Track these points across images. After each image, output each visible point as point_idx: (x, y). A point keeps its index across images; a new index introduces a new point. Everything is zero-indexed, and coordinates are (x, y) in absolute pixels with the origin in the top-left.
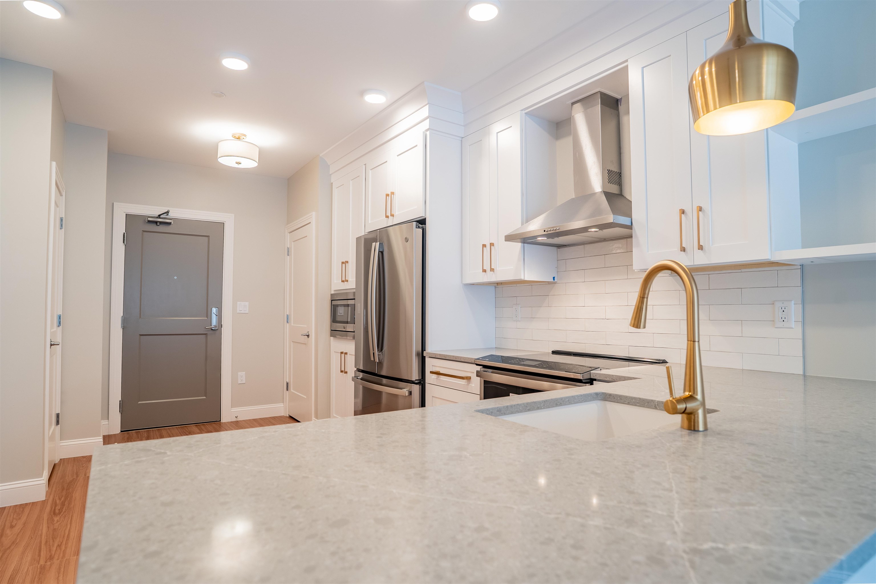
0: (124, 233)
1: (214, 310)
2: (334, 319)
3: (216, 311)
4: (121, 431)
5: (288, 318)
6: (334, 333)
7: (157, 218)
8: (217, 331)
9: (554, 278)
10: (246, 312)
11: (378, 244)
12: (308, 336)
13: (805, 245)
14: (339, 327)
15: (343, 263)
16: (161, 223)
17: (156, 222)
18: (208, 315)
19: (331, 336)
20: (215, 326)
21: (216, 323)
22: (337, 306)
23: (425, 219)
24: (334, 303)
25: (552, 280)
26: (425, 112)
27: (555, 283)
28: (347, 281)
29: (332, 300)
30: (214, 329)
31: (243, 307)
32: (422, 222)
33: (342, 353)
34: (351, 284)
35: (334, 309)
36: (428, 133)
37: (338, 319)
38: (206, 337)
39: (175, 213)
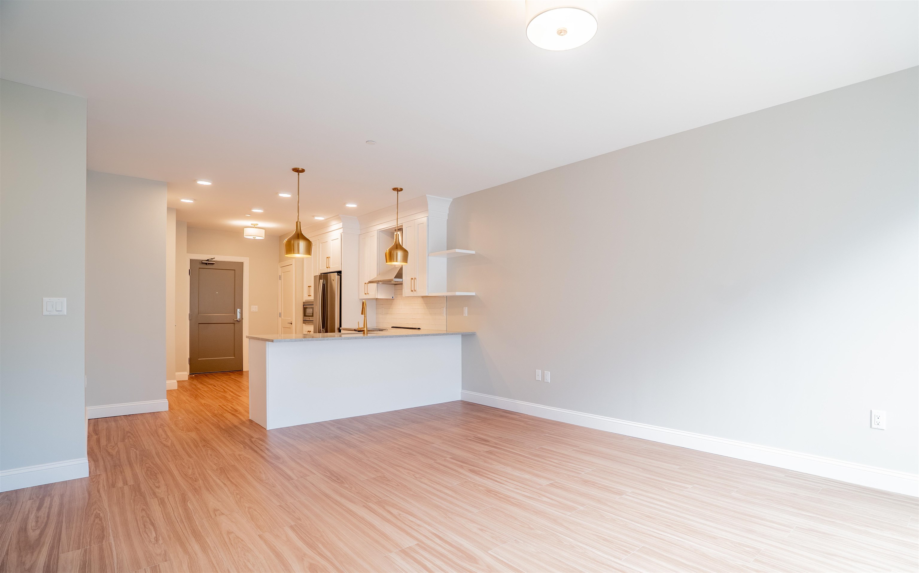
0: (189, 270)
1: (238, 310)
2: (305, 315)
3: (240, 311)
4: (190, 374)
5: (280, 315)
6: (305, 322)
7: (206, 261)
8: (240, 322)
9: (393, 297)
10: (256, 311)
11: (322, 280)
12: (291, 323)
13: (448, 291)
14: (307, 319)
15: (308, 287)
16: (209, 263)
17: (206, 264)
18: (235, 313)
19: (303, 323)
20: (240, 319)
21: (240, 317)
22: (307, 308)
23: (341, 271)
24: (305, 306)
25: (392, 298)
26: (340, 225)
27: (394, 299)
28: (311, 296)
29: (304, 305)
30: (238, 320)
31: (255, 308)
32: (339, 273)
33: (308, 331)
34: (312, 298)
35: (305, 309)
36: (343, 234)
37: (307, 315)
38: (234, 325)
39: (218, 258)
